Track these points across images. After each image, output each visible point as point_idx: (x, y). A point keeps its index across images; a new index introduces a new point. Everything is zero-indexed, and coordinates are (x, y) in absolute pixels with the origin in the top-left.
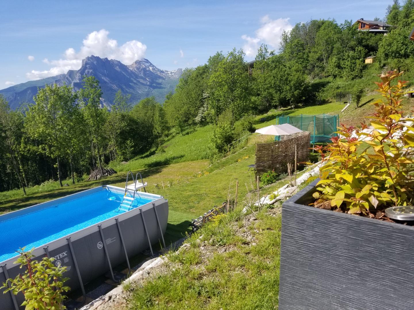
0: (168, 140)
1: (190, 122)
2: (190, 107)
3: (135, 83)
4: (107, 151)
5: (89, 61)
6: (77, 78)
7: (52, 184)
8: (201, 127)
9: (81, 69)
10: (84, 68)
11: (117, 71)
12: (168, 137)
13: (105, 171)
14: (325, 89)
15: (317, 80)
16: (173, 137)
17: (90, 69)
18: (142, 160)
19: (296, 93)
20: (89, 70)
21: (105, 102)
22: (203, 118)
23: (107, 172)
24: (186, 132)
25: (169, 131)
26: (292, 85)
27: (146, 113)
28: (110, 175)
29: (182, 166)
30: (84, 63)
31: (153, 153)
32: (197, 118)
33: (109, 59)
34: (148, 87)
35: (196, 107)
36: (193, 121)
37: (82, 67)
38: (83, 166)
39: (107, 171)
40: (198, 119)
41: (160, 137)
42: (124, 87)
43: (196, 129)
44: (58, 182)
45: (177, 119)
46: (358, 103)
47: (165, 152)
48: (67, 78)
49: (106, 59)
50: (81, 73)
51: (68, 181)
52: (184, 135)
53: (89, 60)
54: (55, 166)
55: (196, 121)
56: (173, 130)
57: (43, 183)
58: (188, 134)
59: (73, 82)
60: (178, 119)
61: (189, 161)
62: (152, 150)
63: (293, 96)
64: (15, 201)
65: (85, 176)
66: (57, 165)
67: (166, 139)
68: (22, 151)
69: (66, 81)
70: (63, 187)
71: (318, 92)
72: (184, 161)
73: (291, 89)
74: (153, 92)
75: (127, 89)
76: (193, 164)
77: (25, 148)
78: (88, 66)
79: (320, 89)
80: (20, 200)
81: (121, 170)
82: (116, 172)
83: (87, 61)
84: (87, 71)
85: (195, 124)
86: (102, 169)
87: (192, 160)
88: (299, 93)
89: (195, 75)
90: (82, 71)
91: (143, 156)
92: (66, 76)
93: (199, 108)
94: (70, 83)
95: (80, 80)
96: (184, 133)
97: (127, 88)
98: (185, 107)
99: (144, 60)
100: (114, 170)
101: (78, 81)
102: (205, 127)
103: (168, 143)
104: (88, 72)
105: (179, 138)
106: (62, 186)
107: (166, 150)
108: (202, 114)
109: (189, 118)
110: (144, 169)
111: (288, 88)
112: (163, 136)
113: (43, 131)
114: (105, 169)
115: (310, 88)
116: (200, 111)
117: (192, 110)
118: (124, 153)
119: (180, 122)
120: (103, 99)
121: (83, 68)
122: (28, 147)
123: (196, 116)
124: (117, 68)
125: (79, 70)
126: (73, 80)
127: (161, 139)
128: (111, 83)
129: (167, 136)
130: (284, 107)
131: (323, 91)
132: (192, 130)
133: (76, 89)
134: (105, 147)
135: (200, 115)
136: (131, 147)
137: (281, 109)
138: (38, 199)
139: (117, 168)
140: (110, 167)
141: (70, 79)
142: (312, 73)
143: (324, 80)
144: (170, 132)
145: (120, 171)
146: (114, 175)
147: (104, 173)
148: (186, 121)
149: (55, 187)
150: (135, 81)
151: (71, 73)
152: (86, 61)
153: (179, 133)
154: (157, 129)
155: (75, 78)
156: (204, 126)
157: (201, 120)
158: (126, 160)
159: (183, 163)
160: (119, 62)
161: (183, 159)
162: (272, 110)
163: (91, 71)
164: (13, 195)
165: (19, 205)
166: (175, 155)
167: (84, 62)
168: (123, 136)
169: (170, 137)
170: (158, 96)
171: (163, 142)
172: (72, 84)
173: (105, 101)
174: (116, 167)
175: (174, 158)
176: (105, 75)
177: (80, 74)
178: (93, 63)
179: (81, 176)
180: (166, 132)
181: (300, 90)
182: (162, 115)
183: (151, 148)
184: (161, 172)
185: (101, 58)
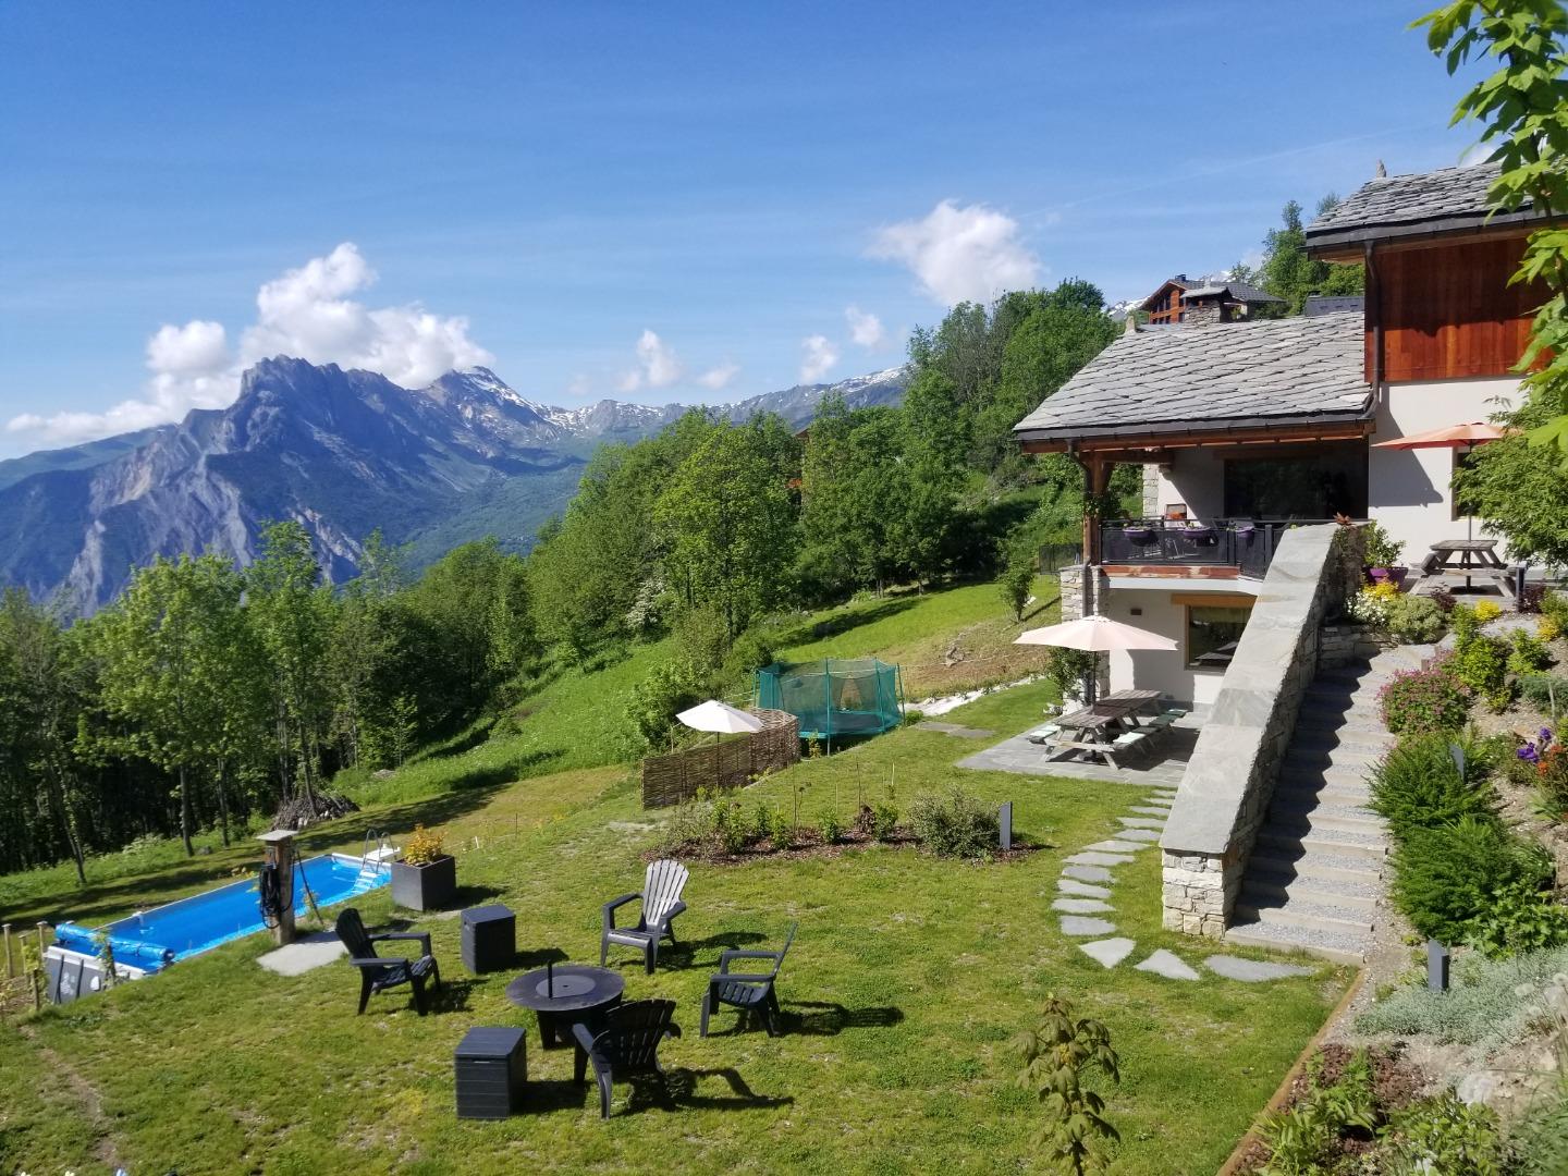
0: (537, 690)
1: (611, 626)
2: (611, 578)
3: (437, 454)
4: (330, 737)
5: (268, 378)
6: (221, 437)
7: (158, 849)
8: (645, 642)
9: (236, 406)
10: (249, 401)
11: (373, 413)
12: (536, 677)
13: (322, 805)
14: (1026, 526)
15: (1012, 494)
16: (555, 677)
17: (271, 404)
18: (443, 762)
19: (924, 545)
20: (267, 409)
21: (325, 526)
22: (652, 616)
23: (328, 807)
24: (597, 658)
25: (540, 658)
26: (911, 523)
27: (467, 594)
28: (337, 816)
29: (558, 783)
30: (250, 384)
31: (480, 738)
32: (631, 615)
33: (345, 368)
34: (488, 469)
35: (629, 575)
36: (621, 622)
37: (243, 396)
38: (249, 784)
39: (330, 805)
40: (635, 617)
41: (511, 674)
42: (399, 469)
43: (632, 649)
44: (180, 841)
45: (565, 620)
46: (1020, 608)
47: (519, 732)
48: (183, 440)
49: (334, 366)
50: (235, 421)
51: (206, 839)
52: (587, 671)
53: (266, 374)
54: (173, 794)
55: (631, 625)
56: (556, 653)
57: (127, 847)
58: (600, 666)
59: (206, 452)
60: (570, 618)
61: (580, 767)
62: (481, 724)
63: (914, 554)
64: (59, 902)
65: (255, 820)
66: (179, 790)
67: (530, 684)
68: (80, 754)
69: (179, 450)
70: (196, 858)
71: (1003, 535)
72: (567, 769)
73: (907, 532)
74: (506, 487)
75: (408, 478)
76: (590, 779)
77: (88, 743)
78: (263, 394)
79: (1011, 527)
80: (72, 898)
81: (374, 800)
82: (355, 808)
83: (262, 374)
84: (258, 411)
85: (624, 634)
86: (314, 798)
87: (590, 766)
88: (933, 545)
89: (628, 472)
90: (241, 413)
91: (451, 743)
92: (181, 433)
93: (642, 579)
94: (194, 457)
95: (231, 444)
96: (589, 663)
97: (409, 474)
98: (596, 578)
99: (476, 372)
100: (349, 801)
101: (225, 451)
102: (659, 644)
103: (536, 698)
104: (264, 415)
105: (572, 680)
106: (192, 852)
107: (523, 724)
108: (650, 599)
109: (607, 616)
110: (438, 796)
111: (898, 529)
112: (522, 674)
113: (145, 693)
114: (321, 799)
115: (982, 523)
116: (644, 592)
117: (618, 588)
118: (384, 738)
119: (576, 628)
120: (318, 516)
121: (243, 402)
122: (99, 743)
123: (628, 607)
124: (375, 402)
125: (228, 411)
126: (203, 446)
127: (514, 683)
128: (349, 455)
129: (535, 673)
130: (901, 583)
131: (1019, 533)
132: (615, 653)
133: (214, 481)
134: (323, 721)
135: (643, 603)
136: (409, 721)
137: (888, 590)
138: (127, 894)
139: (361, 793)
140: (336, 789)
141: (195, 442)
142: (1000, 470)
143: (1028, 495)
144: (545, 660)
145: (368, 803)
146: (349, 816)
147: (319, 812)
148: (597, 624)
149: (170, 857)
150: (440, 448)
151: (200, 420)
152: (258, 377)
153: (574, 665)
154: (502, 652)
155: (213, 438)
156: (656, 640)
157: (647, 619)
158: (390, 763)
159: (563, 776)
160: (382, 378)
161: (564, 761)
162: (863, 593)
163: (273, 411)
164: (46, 884)
165: (68, 911)
166: (544, 748)
167: (250, 379)
168: (386, 682)
169: (543, 678)
170: (528, 501)
171: (517, 695)
172: (203, 460)
173: (323, 523)
174: (357, 788)
175: (538, 758)
176: (328, 429)
177: (232, 425)
178: (281, 382)
179: (244, 822)
180: (532, 662)
181: (935, 536)
182: (520, 600)
183: (477, 715)
184: (485, 805)
185: (314, 365)
